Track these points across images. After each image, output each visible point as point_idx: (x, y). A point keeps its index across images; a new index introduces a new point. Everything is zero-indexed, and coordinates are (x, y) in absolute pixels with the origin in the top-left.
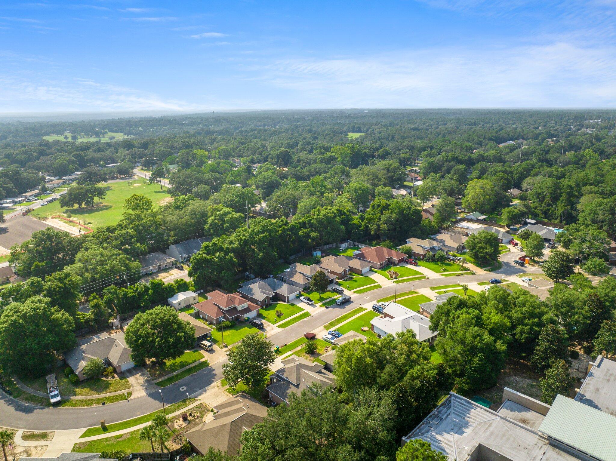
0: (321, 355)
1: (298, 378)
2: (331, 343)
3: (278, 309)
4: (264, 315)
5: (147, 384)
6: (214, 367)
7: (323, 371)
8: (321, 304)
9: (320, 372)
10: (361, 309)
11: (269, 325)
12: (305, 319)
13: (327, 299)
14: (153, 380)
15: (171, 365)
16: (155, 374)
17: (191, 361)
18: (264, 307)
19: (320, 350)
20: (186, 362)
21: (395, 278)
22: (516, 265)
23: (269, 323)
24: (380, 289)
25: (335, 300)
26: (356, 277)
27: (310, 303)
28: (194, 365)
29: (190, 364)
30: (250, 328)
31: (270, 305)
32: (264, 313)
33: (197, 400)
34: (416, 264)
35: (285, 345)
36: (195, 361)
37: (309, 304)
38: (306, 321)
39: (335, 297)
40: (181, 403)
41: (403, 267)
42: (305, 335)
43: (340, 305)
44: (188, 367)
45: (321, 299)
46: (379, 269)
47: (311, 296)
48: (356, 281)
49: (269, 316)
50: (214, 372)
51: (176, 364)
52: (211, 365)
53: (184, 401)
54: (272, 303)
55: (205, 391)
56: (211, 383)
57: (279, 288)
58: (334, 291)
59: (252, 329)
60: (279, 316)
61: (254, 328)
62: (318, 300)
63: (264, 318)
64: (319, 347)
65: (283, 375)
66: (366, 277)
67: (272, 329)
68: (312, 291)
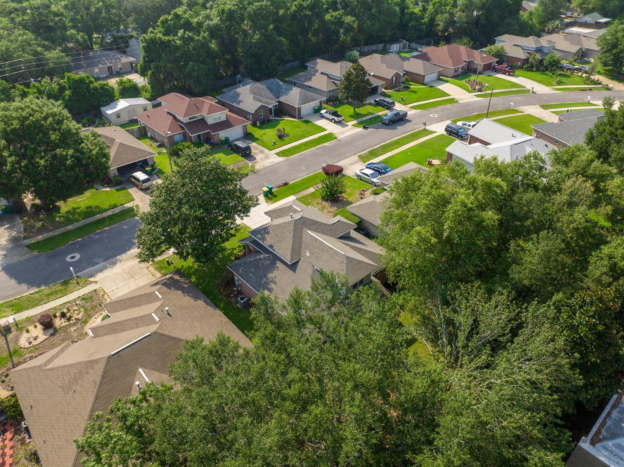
0: (351, 203)
1: (297, 250)
2: (372, 183)
3: (280, 126)
4: (256, 136)
5: (11, 245)
7: (354, 234)
8: (355, 122)
9: (346, 237)
10: (426, 132)
11: (262, 152)
12: (326, 144)
13: (365, 115)
14: (25, 238)
15: (68, 212)
16: (33, 227)
17: (107, 207)
18: (258, 124)
19: (350, 195)
20: (98, 207)
21: (480, 90)
23: (263, 148)
24: (456, 105)
25: (379, 117)
26: (414, 86)
27: (336, 119)
28: (110, 213)
29: (105, 210)
30: (227, 155)
31: (269, 121)
32: (257, 132)
33: (91, 283)
35: (286, 184)
36: (115, 206)
37: (336, 122)
38: (328, 147)
39: (380, 114)
40: (59, 287)
41: (490, 76)
42: (324, 169)
43: (389, 125)
44: (98, 217)
45: (356, 116)
47: (340, 110)
48: (415, 92)
49: (264, 138)
51: (78, 211)
53: (66, 283)
54: (272, 118)
55: (114, 263)
57: (286, 94)
58: (378, 104)
59: (230, 156)
60: (281, 137)
61: (235, 156)
62: (351, 116)
63: (255, 139)
64: (348, 190)
65: (264, 239)
66: (432, 87)
67: (267, 157)
68: (341, 103)
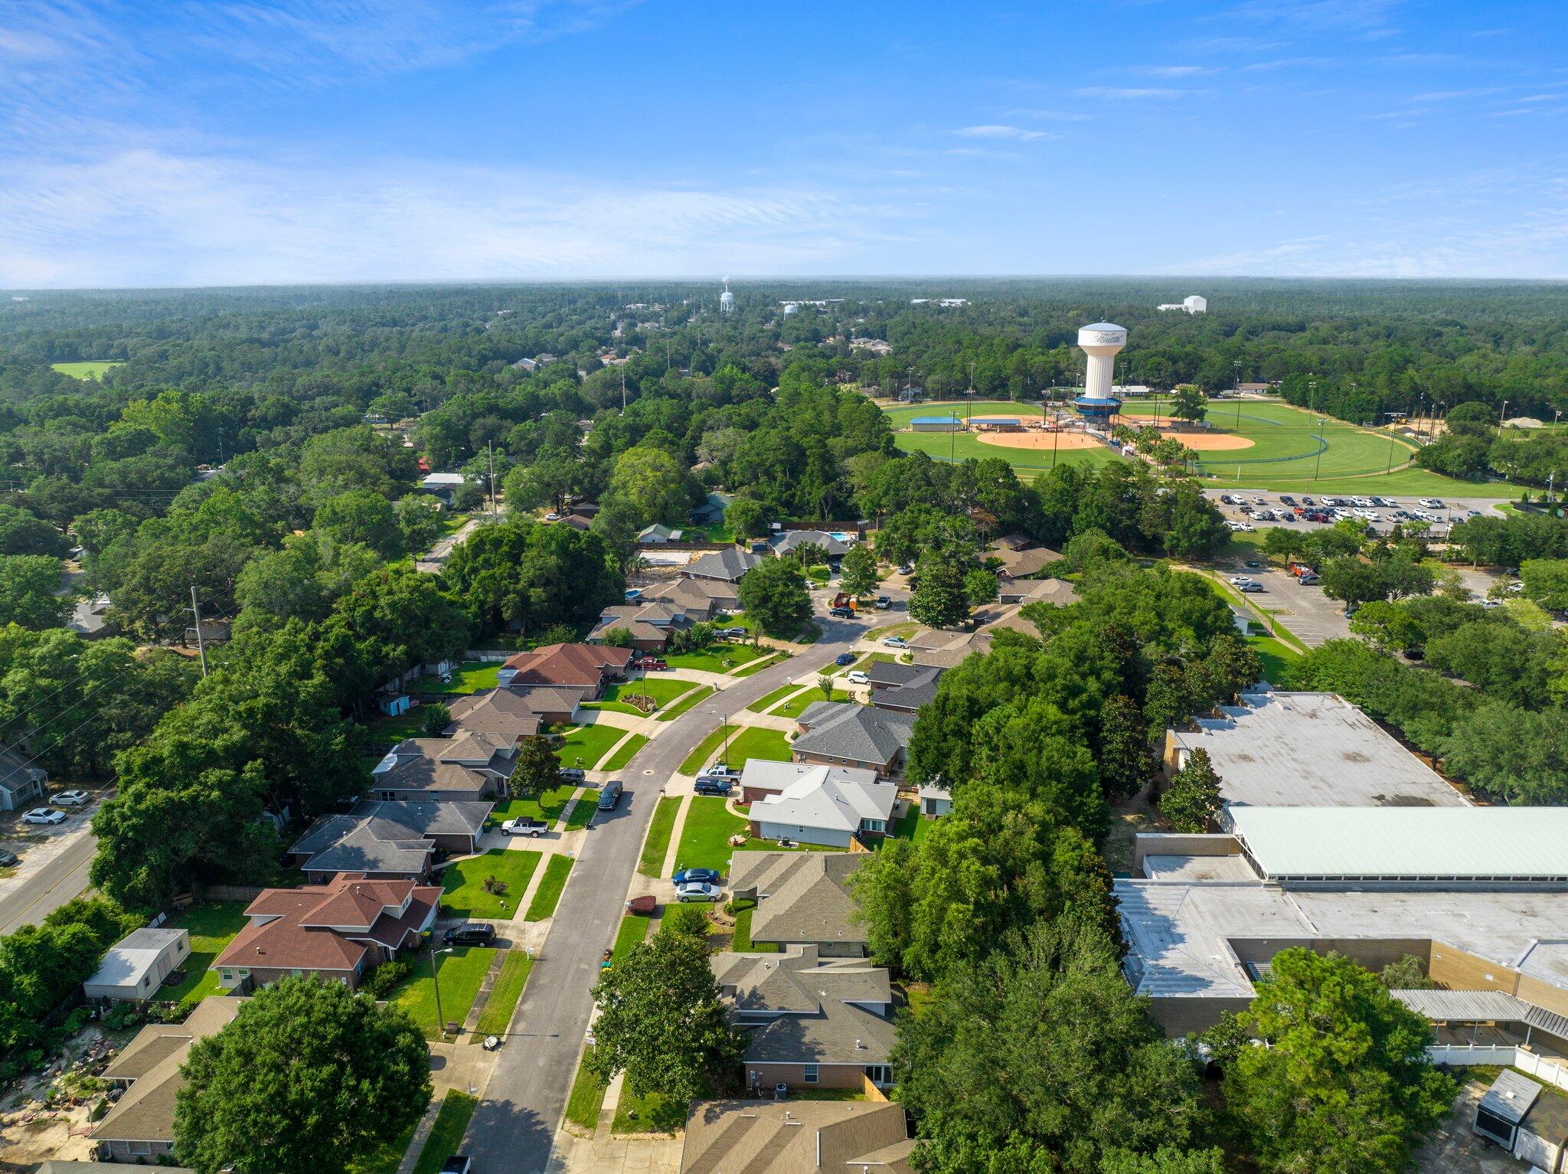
2: (710, 899)
6: (499, 1097)
8: (563, 823)
10: (671, 801)
11: (505, 927)
12: (573, 873)
13: (562, 807)
21: (655, 710)
22: (837, 619)
23: (501, 921)
24: (653, 744)
25: (582, 802)
26: (568, 733)
30: (461, 955)
31: (447, 873)
34: (662, 666)
35: (610, 953)
38: (582, 876)
39: (578, 796)
41: (642, 679)
42: (628, 911)
43: (615, 809)
45: (553, 813)
46: (596, 699)
48: (579, 742)
49: (475, 904)
50: (516, 1109)
52: (479, 1096)
54: (444, 865)
55: (561, 1165)
56: (550, 1140)
57: (433, 819)
60: (497, 892)
62: (549, 816)
63: (464, 914)
65: (763, 1006)
66: (590, 725)
67: (522, 931)
